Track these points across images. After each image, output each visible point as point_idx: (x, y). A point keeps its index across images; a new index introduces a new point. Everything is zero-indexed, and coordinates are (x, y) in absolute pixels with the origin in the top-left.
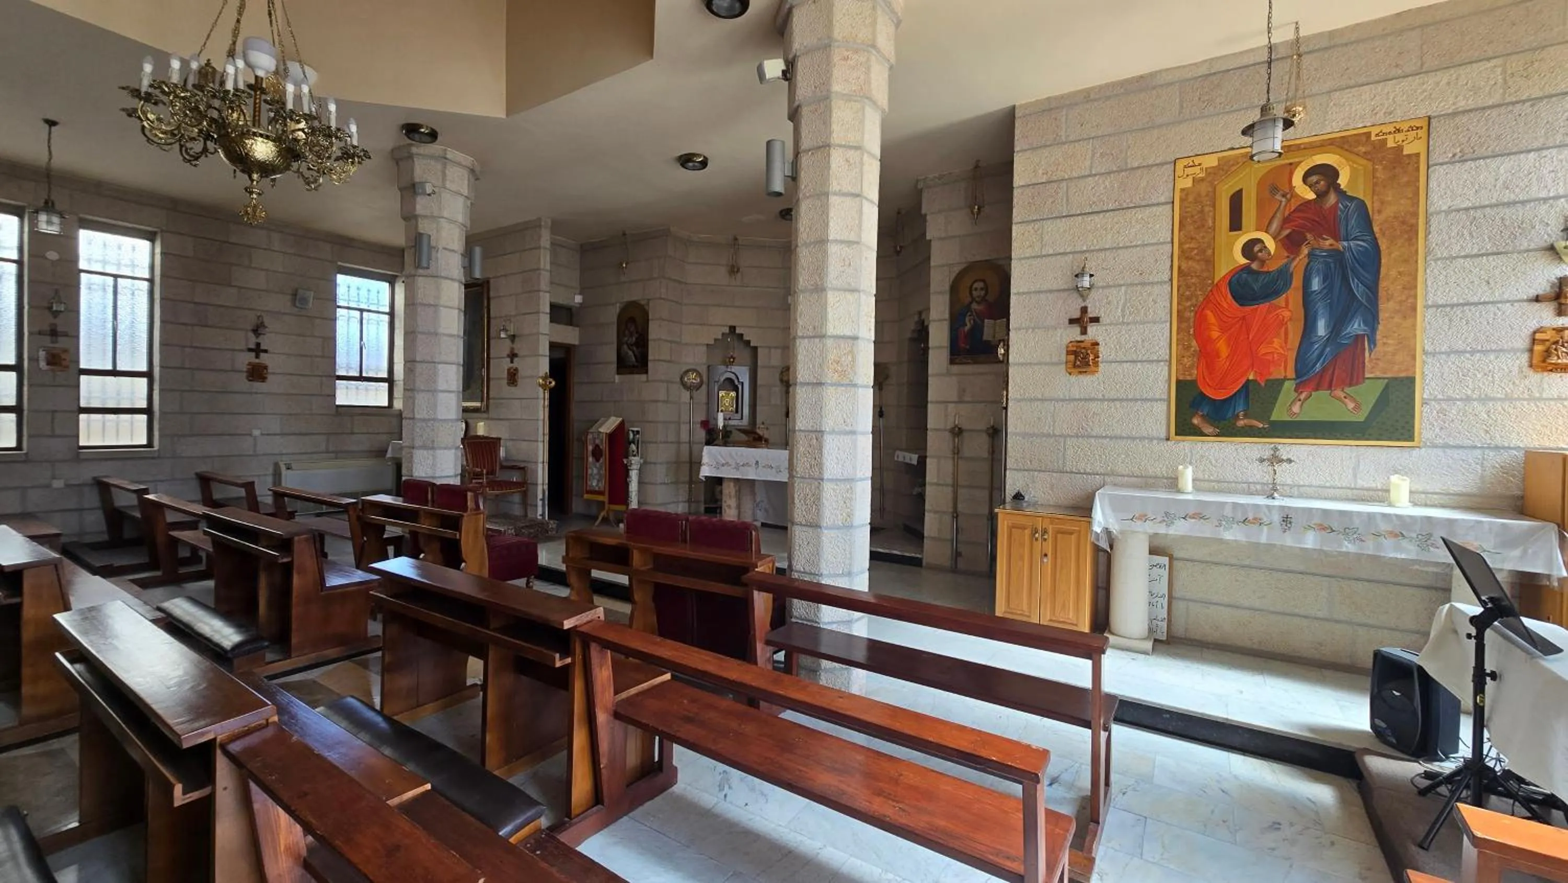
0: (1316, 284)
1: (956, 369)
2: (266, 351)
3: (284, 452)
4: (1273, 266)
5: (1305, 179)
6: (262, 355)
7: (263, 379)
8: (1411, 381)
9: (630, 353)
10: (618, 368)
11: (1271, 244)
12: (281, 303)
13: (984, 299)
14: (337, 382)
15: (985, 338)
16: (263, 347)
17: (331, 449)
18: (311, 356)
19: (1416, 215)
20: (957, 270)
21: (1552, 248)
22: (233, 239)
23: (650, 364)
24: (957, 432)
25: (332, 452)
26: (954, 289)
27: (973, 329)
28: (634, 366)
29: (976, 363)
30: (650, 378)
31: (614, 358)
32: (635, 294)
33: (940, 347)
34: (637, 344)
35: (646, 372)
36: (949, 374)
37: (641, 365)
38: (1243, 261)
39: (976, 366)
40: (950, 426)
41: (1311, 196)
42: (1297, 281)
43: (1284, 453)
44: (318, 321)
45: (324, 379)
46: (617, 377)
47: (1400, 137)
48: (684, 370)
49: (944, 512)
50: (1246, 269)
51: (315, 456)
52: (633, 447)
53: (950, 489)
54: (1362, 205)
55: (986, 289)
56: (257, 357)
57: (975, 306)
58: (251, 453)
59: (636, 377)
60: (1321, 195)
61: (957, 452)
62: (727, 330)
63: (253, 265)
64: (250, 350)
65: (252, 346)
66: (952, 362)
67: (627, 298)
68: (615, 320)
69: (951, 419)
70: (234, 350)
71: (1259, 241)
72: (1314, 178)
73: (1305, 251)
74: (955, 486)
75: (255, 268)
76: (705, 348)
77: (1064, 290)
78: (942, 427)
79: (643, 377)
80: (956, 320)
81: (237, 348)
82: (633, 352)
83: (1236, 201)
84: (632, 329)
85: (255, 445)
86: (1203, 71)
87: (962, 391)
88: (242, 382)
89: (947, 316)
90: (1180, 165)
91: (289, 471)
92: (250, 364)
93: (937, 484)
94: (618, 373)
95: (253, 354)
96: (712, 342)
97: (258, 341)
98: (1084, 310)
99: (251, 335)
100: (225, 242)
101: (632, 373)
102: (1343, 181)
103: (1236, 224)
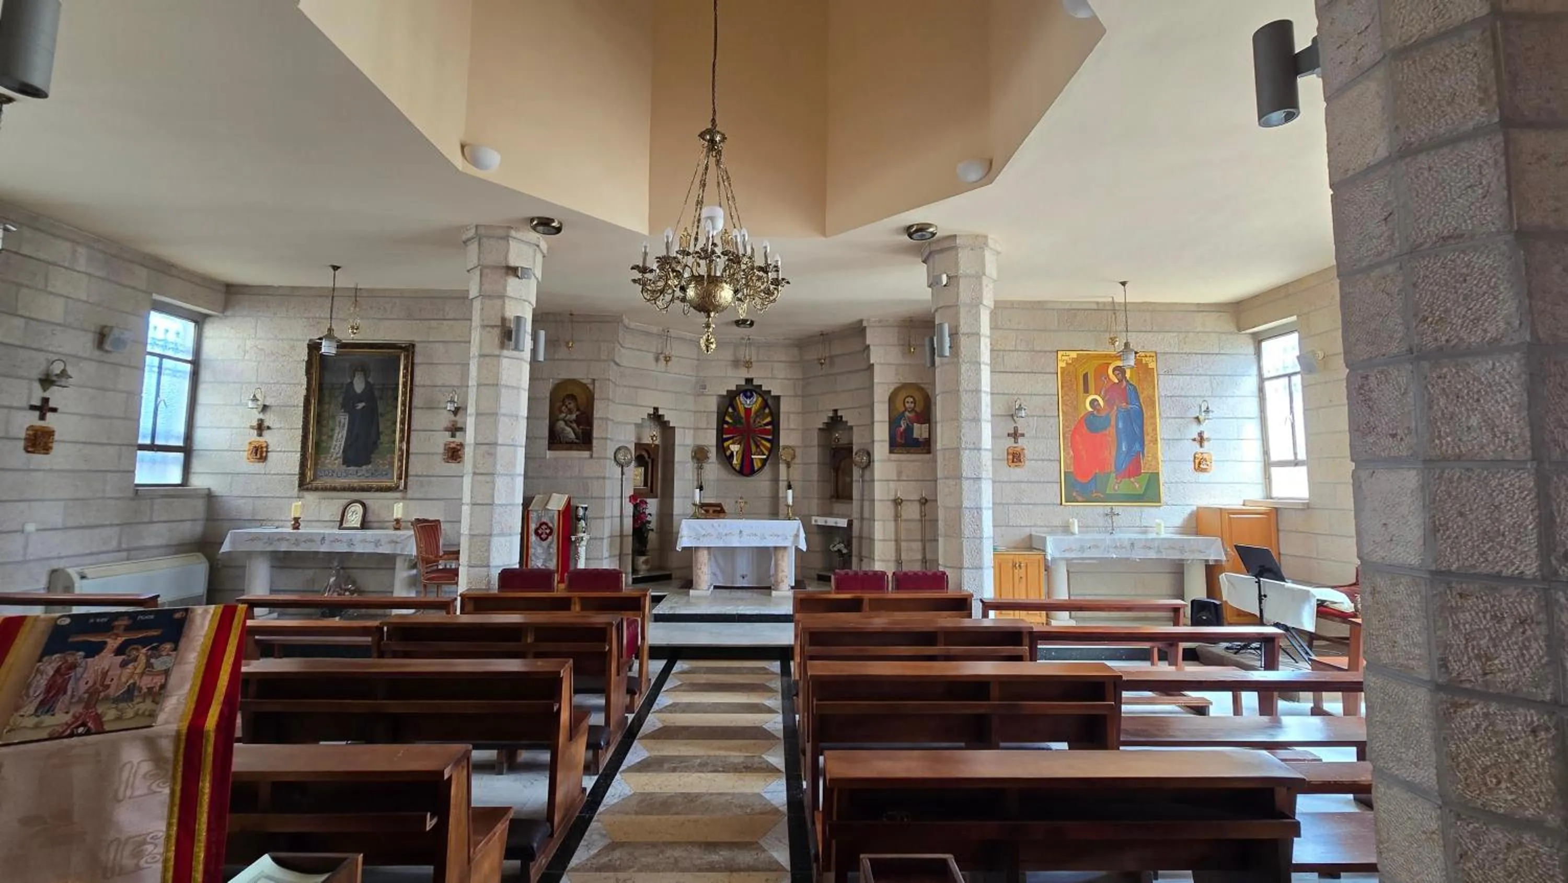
0: (1120, 425)
1: (894, 456)
2: (54, 410)
3: (63, 554)
4: (1103, 414)
5: (1114, 370)
6: (49, 415)
7: (47, 450)
8: (1158, 474)
9: (569, 429)
10: (549, 443)
11: (1101, 403)
12: (83, 343)
13: (913, 410)
14: (139, 453)
15: (915, 436)
16: (52, 404)
17: (124, 546)
18: (110, 418)
19: (1154, 396)
20: (892, 388)
21: (1197, 418)
22: (26, 250)
23: (595, 442)
24: (897, 502)
25: (125, 550)
26: (892, 400)
27: (905, 430)
28: (572, 443)
29: (908, 453)
30: (594, 455)
31: (546, 433)
32: (578, 372)
33: (882, 441)
34: (578, 421)
35: (590, 448)
36: (889, 460)
37: (585, 440)
38: (1090, 409)
39: (909, 455)
40: (892, 498)
41: (1116, 381)
42: (1113, 423)
43: (1116, 510)
44: (122, 370)
45: (123, 448)
46: (548, 452)
47: (1147, 359)
48: (617, 447)
49: (888, 561)
50: (1091, 413)
51: (103, 557)
52: (583, 523)
53: (893, 543)
54: (1135, 387)
55: (914, 402)
56: (42, 417)
57: (907, 414)
58: (20, 558)
59: (575, 454)
60: (1120, 381)
61: (897, 517)
62: (651, 411)
63: (49, 289)
64: (33, 408)
65: (37, 402)
66: (891, 452)
67: (564, 375)
68: (548, 395)
69: (893, 493)
70: (10, 408)
71: (1096, 400)
72: (1117, 372)
73: (1115, 408)
74: (897, 541)
75: (51, 293)
76: (633, 427)
77: (1001, 416)
78: (886, 498)
79: (586, 454)
80: (893, 423)
81: (15, 404)
82: (573, 429)
83: (1085, 377)
84: (572, 406)
85: (26, 547)
86: (1067, 306)
87: (899, 473)
88: (17, 455)
89: (887, 419)
90: (1060, 354)
91: (84, 581)
92: (31, 428)
93: (884, 540)
94: (549, 449)
95: (37, 413)
96: (640, 421)
97: (47, 395)
98: (1016, 429)
99: (37, 386)
100: (16, 253)
101: (570, 449)
102: (1128, 375)
103: (1086, 391)
